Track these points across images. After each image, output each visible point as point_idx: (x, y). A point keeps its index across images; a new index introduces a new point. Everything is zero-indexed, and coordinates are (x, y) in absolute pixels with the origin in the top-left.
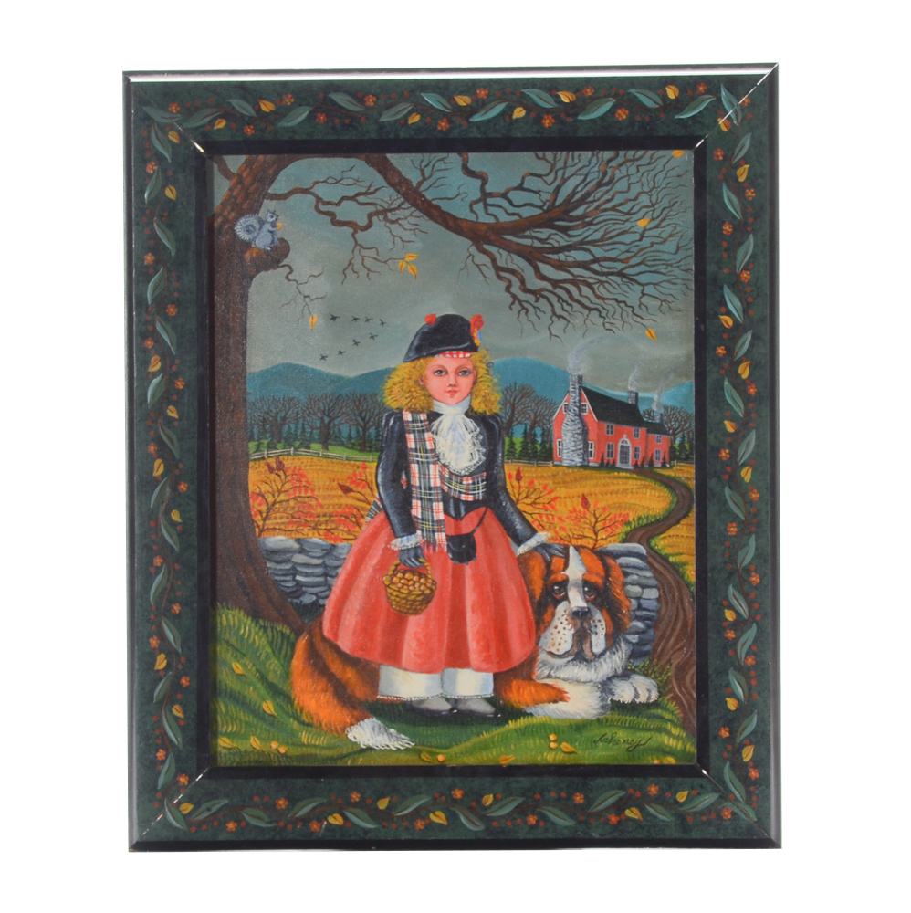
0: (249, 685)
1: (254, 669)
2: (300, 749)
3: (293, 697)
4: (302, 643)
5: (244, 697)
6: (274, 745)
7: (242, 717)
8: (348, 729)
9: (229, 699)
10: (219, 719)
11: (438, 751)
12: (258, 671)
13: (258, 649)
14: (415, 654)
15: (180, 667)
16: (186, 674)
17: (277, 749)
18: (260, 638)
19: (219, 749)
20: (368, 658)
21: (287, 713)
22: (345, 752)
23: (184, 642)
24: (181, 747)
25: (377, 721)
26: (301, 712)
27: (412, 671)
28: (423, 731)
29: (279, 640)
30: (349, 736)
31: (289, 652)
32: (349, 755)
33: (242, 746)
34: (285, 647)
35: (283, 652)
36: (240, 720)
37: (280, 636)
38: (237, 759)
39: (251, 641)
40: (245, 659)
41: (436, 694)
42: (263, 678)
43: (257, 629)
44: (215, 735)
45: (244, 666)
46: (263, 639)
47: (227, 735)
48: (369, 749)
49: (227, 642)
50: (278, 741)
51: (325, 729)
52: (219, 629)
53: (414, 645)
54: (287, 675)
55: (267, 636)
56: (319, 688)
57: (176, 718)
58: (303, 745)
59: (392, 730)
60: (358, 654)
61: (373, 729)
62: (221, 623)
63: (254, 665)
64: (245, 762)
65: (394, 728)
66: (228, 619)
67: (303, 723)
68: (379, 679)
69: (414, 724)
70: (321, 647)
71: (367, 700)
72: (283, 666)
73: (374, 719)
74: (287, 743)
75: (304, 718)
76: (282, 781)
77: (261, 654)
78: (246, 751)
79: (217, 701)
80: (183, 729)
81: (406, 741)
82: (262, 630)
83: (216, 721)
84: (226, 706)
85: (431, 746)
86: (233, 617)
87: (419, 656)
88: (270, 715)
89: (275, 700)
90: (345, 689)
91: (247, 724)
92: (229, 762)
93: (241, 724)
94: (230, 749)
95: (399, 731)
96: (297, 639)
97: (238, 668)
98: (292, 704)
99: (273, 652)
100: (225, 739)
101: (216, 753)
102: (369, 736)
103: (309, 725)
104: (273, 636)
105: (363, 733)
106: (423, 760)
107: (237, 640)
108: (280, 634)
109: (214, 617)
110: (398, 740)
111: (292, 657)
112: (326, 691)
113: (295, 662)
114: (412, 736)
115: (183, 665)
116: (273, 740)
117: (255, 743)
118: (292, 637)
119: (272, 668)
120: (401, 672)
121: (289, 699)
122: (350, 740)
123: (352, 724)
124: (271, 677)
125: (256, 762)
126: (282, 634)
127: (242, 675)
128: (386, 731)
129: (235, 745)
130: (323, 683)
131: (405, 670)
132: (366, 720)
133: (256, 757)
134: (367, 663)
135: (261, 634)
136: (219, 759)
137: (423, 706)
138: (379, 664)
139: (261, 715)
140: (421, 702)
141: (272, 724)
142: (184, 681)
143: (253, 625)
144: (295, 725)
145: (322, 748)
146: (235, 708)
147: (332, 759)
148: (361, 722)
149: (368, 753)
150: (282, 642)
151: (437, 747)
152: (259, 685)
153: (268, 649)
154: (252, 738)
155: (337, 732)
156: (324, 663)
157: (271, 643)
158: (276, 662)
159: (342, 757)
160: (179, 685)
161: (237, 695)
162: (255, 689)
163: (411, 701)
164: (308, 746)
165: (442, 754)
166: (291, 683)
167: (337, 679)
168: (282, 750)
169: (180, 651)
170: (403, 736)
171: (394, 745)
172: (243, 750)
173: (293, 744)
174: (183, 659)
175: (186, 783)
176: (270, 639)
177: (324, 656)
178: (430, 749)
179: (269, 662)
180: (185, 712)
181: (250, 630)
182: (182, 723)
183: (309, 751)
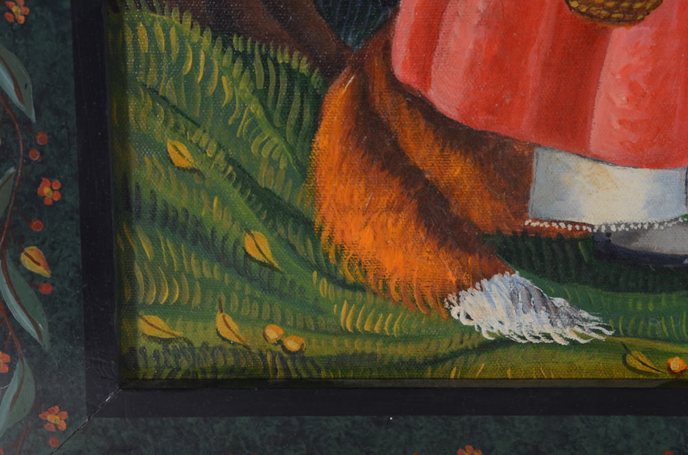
0: (211, 196)
1: (221, 156)
2: (334, 342)
3: (318, 221)
4: (338, 97)
5: (199, 223)
6: (273, 333)
7: (196, 271)
8: (452, 298)
9: (163, 226)
10: (139, 274)
11: (669, 347)
12: (230, 160)
13: (230, 108)
14: (620, 122)
15: (35, 156)
16: (51, 175)
17: (280, 342)
18: (235, 83)
19: (142, 342)
20: (503, 130)
21: (303, 261)
22: (444, 349)
23: (41, 98)
24: (46, 344)
25: (522, 280)
26: (338, 257)
27: (615, 163)
28: (637, 303)
29: (284, 86)
30: (454, 314)
31: (307, 117)
32: (453, 355)
33: (198, 334)
34: (296, 105)
35: (293, 116)
36: (190, 276)
37: (284, 79)
38: (185, 364)
39: (212, 89)
40: (199, 132)
41: (670, 216)
42: (244, 178)
43: (226, 60)
44: (131, 310)
45: (197, 149)
46: (242, 85)
47: (156, 308)
48: (503, 342)
49: (154, 91)
50: (283, 324)
51: (396, 296)
52: (131, 61)
53: (621, 98)
54: (303, 170)
55: (253, 77)
56: (383, 201)
57: (32, 278)
58: (345, 333)
59: (559, 301)
60: (480, 122)
61: (513, 297)
62: (135, 43)
63: (220, 146)
64: (204, 371)
65: (566, 297)
66: (151, 35)
67: (343, 284)
68: (530, 181)
69: (614, 287)
70: (385, 103)
71: (499, 232)
72: (292, 149)
73: (516, 275)
74: (305, 329)
75: (345, 271)
76: (294, 421)
77: (238, 120)
78: (205, 345)
79: (133, 232)
80: (50, 304)
81: (593, 325)
82: (239, 64)
83: (132, 278)
84: (155, 242)
85: (655, 338)
86: (166, 31)
87: (633, 126)
88: (262, 264)
89: (274, 228)
90: (446, 204)
91: (206, 284)
92: (167, 371)
93: (192, 286)
94: (166, 342)
95: (576, 304)
96: (326, 85)
97: (182, 155)
98: (316, 242)
99: (269, 116)
100: (155, 319)
101: (133, 350)
102: (501, 313)
103: (355, 287)
104: (267, 77)
105: (487, 305)
106: (634, 370)
107: (177, 87)
108: (283, 72)
109: (119, 27)
110: (572, 324)
111: (315, 128)
112: (399, 210)
113: (322, 140)
114: (607, 315)
115: (42, 153)
116: (271, 321)
117: (226, 327)
118: (316, 79)
119: (265, 153)
120: (585, 165)
121: (307, 226)
122: (457, 322)
123: (461, 287)
124: (264, 177)
125: (232, 370)
126: (291, 73)
127: (193, 170)
128: (545, 303)
129: (179, 333)
130: (390, 192)
131: (597, 159)
132: (496, 278)
133: (231, 360)
134: (503, 142)
135: (236, 71)
136: (141, 363)
137: (638, 244)
138: (532, 146)
139: (240, 265)
140: (634, 233)
141: (268, 288)
142: (47, 191)
143: (216, 51)
144: (324, 288)
145: (388, 339)
146: (177, 248)
147: (412, 364)
148: (484, 282)
149: (500, 352)
150: (290, 92)
151: (667, 340)
152: (234, 194)
153: (255, 108)
154: (219, 316)
155: (424, 302)
156: (395, 144)
157: (262, 95)
158: (276, 140)
159: (437, 361)
160: (38, 200)
161: (181, 218)
162: (224, 203)
163: (609, 234)
164: (356, 333)
165: (680, 355)
166: (315, 194)
167: (427, 181)
168: (292, 345)
169: (33, 117)
170: (585, 315)
171: (562, 333)
172: (197, 344)
173: (317, 330)
174: (41, 138)
175: (63, 426)
176: (260, 86)
177: (395, 126)
178: (652, 344)
179: (258, 141)
180: (51, 264)
181: (208, 63)
182: (46, 289)
183: (358, 346)
